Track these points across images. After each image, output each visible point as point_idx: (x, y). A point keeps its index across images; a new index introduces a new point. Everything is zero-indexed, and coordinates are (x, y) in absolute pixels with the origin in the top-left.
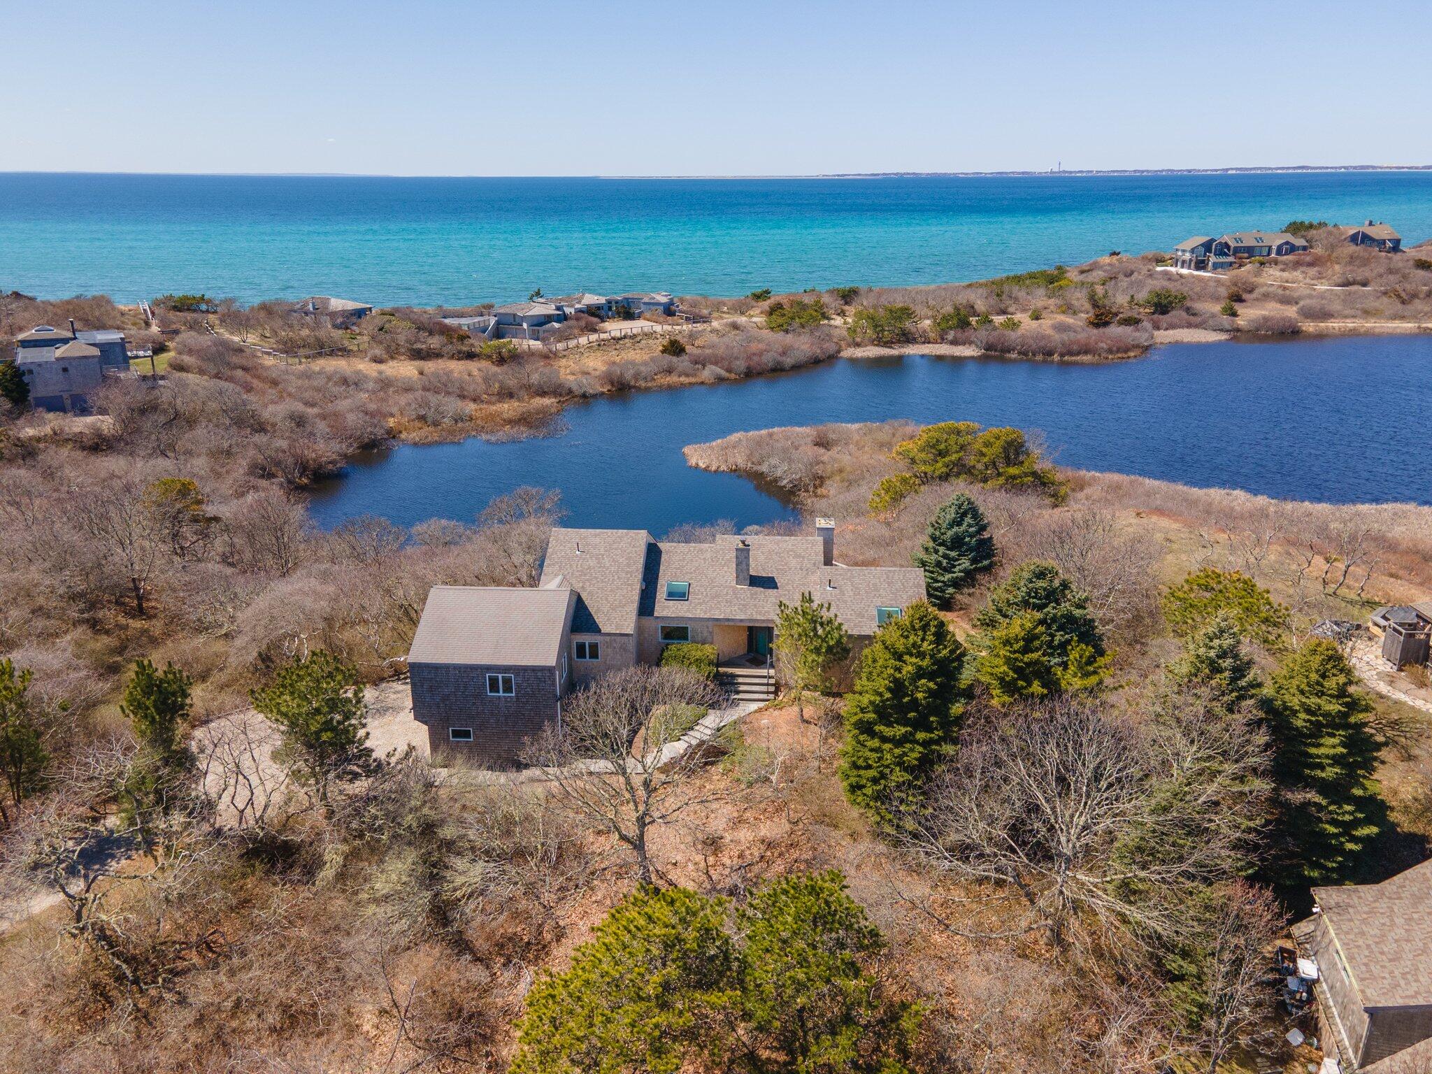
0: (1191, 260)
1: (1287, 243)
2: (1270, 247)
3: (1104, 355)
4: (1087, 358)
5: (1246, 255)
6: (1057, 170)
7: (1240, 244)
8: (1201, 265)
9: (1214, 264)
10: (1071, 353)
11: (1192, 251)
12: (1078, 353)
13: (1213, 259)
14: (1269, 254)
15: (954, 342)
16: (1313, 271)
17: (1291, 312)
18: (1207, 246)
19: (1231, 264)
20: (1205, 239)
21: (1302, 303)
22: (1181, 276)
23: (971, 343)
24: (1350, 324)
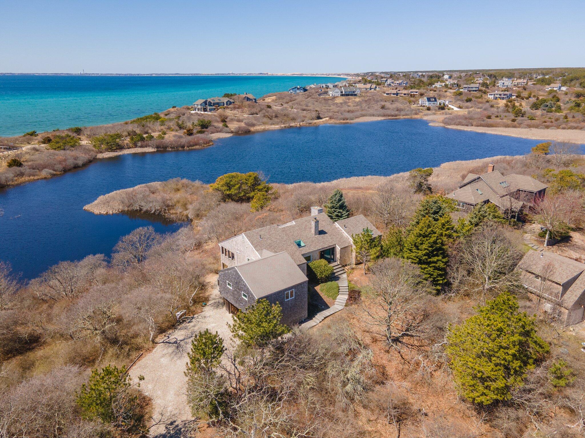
0: (201, 108)
1: (229, 101)
2: (224, 103)
3: (203, 145)
4: (197, 147)
5: (217, 106)
6: (83, 73)
7: (214, 102)
8: (205, 110)
9: (210, 109)
10: (191, 146)
11: (201, 105)
12: (194, 146)
13: (209, 108)
14: (224, 105)
15: (141, 147)
16: (240, 110)
17: (243, 125)
18: (205, 103)
19: (214, 109)
20: (204, 100)
21: (244, 121)
22: (202, 114)
23: (149, 146)
24: (262, 127)
